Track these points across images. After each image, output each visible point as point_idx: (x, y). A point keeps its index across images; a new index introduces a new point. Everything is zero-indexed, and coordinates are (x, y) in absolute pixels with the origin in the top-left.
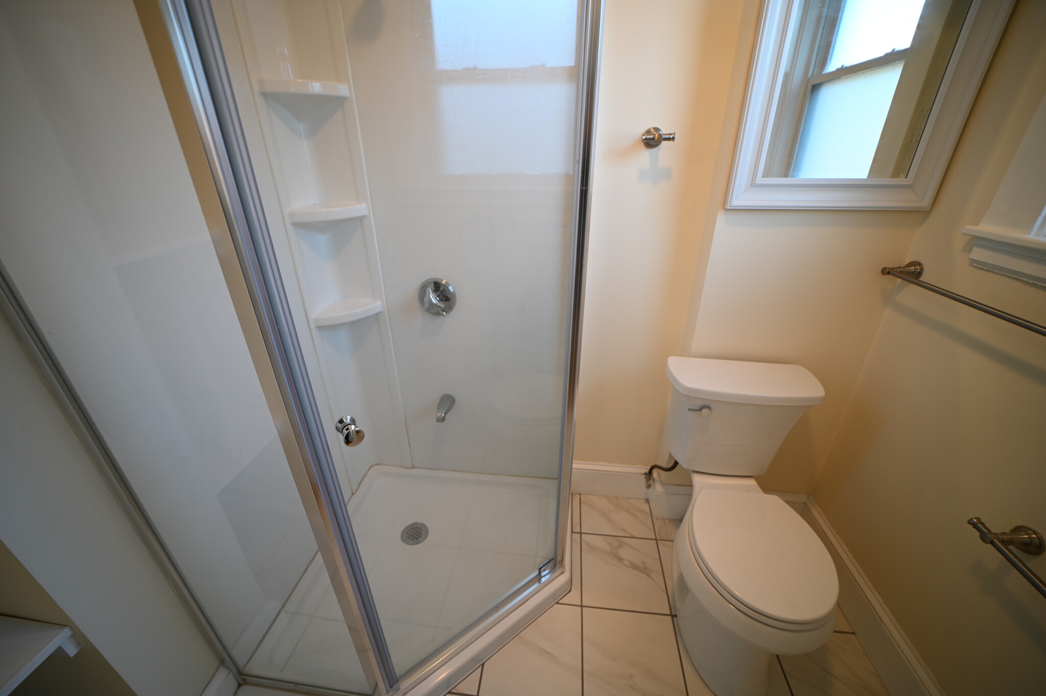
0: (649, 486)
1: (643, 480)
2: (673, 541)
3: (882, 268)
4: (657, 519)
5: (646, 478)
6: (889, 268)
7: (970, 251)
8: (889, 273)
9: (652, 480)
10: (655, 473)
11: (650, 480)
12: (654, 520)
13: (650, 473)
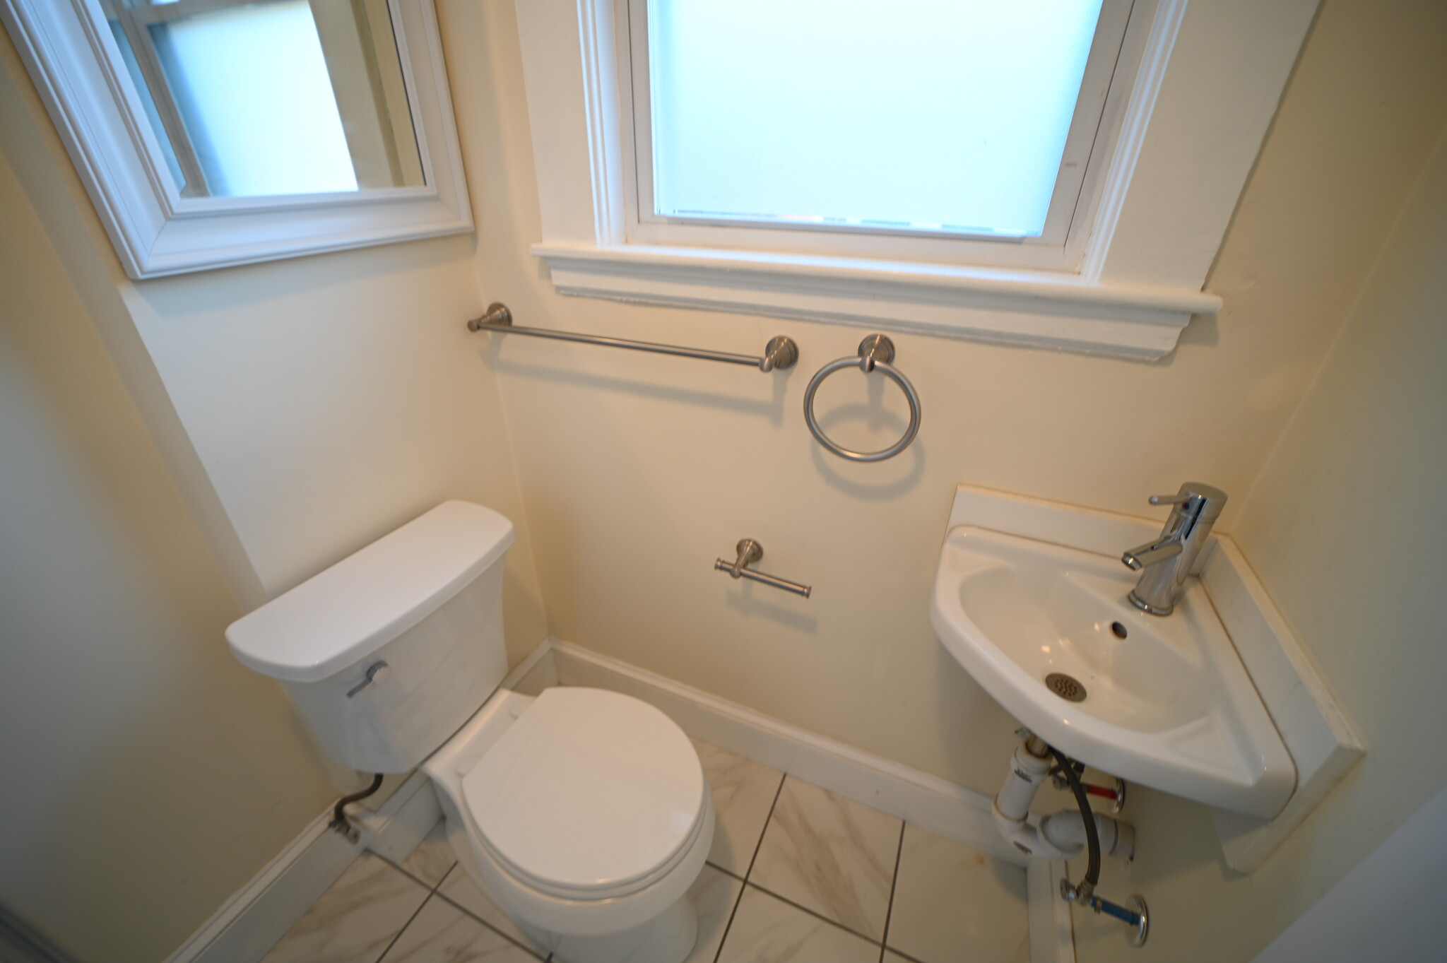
0: (356, 837)
1: (337, 838)
2: (456, 863)
3: (466, 323)
4: (407, 860)
5: (339, 830)
6: (475, 321)
7: (550, 277)
8: (479, 328)
9: (353, 824)
10: (349, 809)
11: (348, 828)
12: (405, 867)
13: (340, 820)
